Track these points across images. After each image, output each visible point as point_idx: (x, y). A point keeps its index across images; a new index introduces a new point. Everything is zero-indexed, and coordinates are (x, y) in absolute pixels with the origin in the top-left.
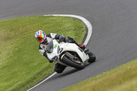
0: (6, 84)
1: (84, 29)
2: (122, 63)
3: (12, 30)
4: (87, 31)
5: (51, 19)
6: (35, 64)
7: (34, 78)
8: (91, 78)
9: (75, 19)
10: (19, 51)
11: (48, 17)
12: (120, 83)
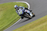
0: (1, 26)
1: (27, 6)
2: (40, 18)
3: (2, 8)
4: (28, 7)
5: (15, 3)
6: (10, 19)
7: (10, 24)
8: (29, 23)
9: (24, 3)
10: (5, 15)
11: (14, 3)
12: (39, 25)
